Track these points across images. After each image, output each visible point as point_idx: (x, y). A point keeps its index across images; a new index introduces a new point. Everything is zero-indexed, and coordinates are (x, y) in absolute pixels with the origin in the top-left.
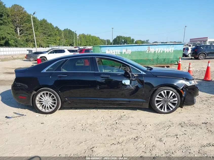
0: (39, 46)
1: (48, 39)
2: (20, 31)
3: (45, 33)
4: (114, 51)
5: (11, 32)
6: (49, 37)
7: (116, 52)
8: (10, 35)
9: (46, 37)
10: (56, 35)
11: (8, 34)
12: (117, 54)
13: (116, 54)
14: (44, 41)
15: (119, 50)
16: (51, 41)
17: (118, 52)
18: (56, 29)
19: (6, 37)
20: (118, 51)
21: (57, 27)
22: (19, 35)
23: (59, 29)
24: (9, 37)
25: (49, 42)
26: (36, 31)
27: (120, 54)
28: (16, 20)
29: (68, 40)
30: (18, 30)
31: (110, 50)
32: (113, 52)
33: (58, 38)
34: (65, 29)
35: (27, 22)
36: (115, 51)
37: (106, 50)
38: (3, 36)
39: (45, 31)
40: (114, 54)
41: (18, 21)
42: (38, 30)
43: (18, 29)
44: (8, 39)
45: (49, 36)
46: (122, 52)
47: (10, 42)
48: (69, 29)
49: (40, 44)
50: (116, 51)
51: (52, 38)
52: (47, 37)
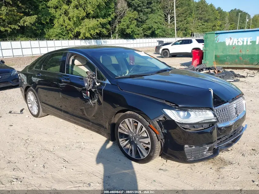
0: (191, 35)
1: (204, 26)
2: (170, 19)
3: (201, 19)
4: (239, 40)
5: (159, 20)
6: (205, 23)
7: (243, 42)
8: (157, 24)
9: (201, 23)
10: (216, 19)
11: (156, 23)
12: (245, 44)
13: (243, 45)
14: (198, 29)
15: (250, 37)
16: (207, 28)
17: (247, 42)
18: (218, 12)
19: (152, 27)
20: (247, 39)
21: (219, 9)
22: (169, 23)
23: (222, 10)
24: (155, 26)
25: (204, 30)
26: (190, 16)
27: (251, 44)
28: (168, 6)
29: (234, 24)
30: (169, 18)
31: (233, 38)
32: (238, 42)
33: (219, 23)
34: (232, 10)
35: (180, 7)
36: (242, 39)
37: (227, 39)
38: (150, 26)
39: (201, 16)
40: (239, 44)
41: (170, 6)
42: (192, 14)
43: (169, 16)
44: (155, 29)
45: (206, 21)
46: (255, 42)
47: (156, 32)
48: (237, 9)
49: (192, 33)
50: (244, 40)
51: (209, 24)
52: (204, 24)
